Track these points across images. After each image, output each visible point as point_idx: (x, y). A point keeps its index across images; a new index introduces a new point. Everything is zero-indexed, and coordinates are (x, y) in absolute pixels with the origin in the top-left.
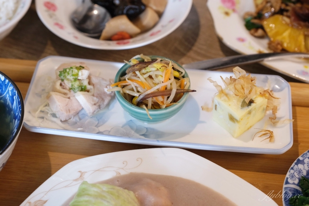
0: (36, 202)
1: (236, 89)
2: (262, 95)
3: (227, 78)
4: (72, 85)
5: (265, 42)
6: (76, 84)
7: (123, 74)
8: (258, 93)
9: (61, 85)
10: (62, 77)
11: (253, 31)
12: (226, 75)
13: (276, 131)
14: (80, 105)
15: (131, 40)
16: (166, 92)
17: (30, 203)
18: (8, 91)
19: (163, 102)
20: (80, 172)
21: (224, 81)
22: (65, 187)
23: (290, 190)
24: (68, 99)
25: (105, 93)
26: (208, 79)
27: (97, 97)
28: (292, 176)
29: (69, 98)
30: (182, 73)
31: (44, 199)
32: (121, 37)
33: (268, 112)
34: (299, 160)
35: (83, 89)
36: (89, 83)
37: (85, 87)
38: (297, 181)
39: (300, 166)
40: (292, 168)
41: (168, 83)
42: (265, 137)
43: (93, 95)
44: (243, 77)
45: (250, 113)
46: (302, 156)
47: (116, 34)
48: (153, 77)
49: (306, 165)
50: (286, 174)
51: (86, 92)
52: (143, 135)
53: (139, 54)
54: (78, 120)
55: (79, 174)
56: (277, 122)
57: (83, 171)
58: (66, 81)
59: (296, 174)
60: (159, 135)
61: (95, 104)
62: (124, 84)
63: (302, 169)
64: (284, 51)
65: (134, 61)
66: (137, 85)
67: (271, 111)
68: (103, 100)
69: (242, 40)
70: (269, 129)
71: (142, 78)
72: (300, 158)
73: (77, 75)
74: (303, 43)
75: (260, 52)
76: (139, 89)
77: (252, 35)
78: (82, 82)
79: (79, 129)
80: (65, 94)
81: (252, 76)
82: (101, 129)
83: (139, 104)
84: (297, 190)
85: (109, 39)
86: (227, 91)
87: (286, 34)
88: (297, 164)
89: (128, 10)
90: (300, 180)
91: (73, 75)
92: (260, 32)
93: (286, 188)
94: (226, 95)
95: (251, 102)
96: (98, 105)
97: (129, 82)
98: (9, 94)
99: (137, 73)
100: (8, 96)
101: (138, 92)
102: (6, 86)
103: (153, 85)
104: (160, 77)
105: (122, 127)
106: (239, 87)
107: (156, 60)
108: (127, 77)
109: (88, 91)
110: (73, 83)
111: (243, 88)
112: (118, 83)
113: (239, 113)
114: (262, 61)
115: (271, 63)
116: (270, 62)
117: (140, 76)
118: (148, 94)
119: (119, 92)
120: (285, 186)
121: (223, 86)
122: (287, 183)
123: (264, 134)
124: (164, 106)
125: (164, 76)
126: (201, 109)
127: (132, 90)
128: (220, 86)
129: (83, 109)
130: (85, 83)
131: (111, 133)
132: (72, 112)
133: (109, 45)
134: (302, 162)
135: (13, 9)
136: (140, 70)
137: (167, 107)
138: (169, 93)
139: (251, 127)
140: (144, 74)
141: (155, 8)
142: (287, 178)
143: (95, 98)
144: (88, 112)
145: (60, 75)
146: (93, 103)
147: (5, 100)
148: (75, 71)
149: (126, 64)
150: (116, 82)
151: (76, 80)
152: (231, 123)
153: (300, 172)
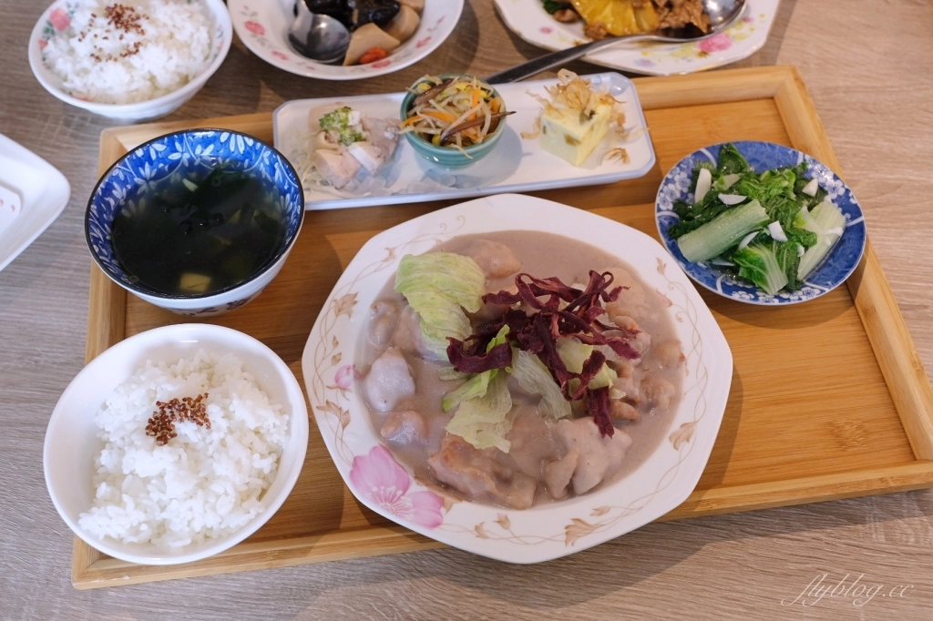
0: (343, 298)
1: (567, 99)
2: (603, 101)
3: (553, 87)
4: (341, 136)
5: (579, 27)
6: (347, 133)
7: (409, 106)
8: (598, 100)
9: (326, 138)
10: (326, 127)
11: (558, 14)
12: (551, 83)
13: (629, 148)
14: (358, 162)
15: (390, 58)
16: (478, 121)
17: (335, 301)
18: (263, 158)
19: (476, 135)
20: (387, 249)
21: (549, 92)
22: (375, 271)
23: (665, 219)
24: (340, 157)
25: (386, 139)
26: (527, 93)
27: (378, 146)
28: (664, 201)
29: (341, 154)
30: (489, 91)
31: (353, 292)
32: (374, 56)
33: (611, 125)
34: (667, 179)
35: (358, 139)
36: (364, 129)
37: (360, 134)
38: (671, 207)
39: (671, 186)
40: (662, 191)
41: (477, 109)
42: (616, 159)
43: (373, 145)
44: (574, 82)
45: (592, 129)
46: (671, 173)
47: (367, 53)
48: (455, 103)
49: (677, 184)
50: (654, 200)
51: (363, 142)
52: (453, 186)
53: (423, 75)
54: (358, 183)
55: (387, 252)
56: (627, 135)
57: (391, 247)
58: (332, 132)
59: (668, 197)
60: (475, 182)
61: (379, 156)
62: (416, 121)
63: (674, 189)
64: (611, 37)
65: (421, 85)
66: (435, 119)
67: (616, 123)
68: (387, 149)
69: (547, 31)
70: (618, 147)
71: (440, 107)
72: (669, 176)
73: (347, 119)
74: (634, 20)
75: (577, 43)
76: (439, 124)
77: (558, 20)
78: (354, 128)
79: (366, 194)
80: (335, 149)
81: (585, 78)
82: (395, 188)
83: (443, 144)
84: (673, 218)
85: (357, 62)
86: (556, 105)
87: (608, 11)
88: (666, 184)
89: (374, 15)
90: (675, 205)
91: (340, 121)
92: (569, 13)
93: (659, 217)
94: (557, 110)
95: (592, 113)
96: (382, 156)
97: (423, 116)
98: (264, 164)
99: (431, 101)
100: (262, 165)
101: (437, 127)
102: (258, 153)
103: (458, 115)
104: (466, 102)
105: (422, 180)
106: (571, 96)
107: (452, 80)
108: (417, 109)
109: (365, 140)
110: (343, 132)
111: (577, 97)
112: (407, 121)
113: (579, 131)
114: (584, 56)
115: (596, 56)
116: (594, 56)
117: (436, 106)
118: (454, 128)
119: (412, 133)
120: (657, 215)
121: (550, 100)
122: (659, 210)
123: (614, 155)
124: (480, 140)
125: (471, 99)
126: (520, 137)
127: (429, 126)
128: (546, 100)
129: (362, 166)
130: (359, 130)
131: (409, 192)
132: (351, 173)
133: (363, 70)
134: (672, 181)
135: (208, 41)
136: (434, 98)
137: (483, 141)
138: (482, 121)
139: (594, 148)
140: (440, 102)
141: (412, 4)
142: (658, 205)
143: (376, 148)
144: (369, 169)
145: (322, 125)
146: (377, 155)
147: (259, 173)
148: (343, 115)
149: (410, 93)
150: (404, 120)
151: (345, 127)
152: (569, 147)
153: (672, 194)
